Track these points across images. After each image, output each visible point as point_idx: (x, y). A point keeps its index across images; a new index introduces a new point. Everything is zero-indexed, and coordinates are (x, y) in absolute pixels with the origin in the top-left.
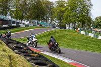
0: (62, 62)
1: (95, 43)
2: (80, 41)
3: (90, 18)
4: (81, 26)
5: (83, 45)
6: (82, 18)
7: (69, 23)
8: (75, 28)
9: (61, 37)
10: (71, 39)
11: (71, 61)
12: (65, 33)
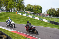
0: (7, 31)
1: (26, 19)
2: (18, 19)
3: (23, 5)
4: (18, 10)
5: (20, 21)
6: (19, 5)
7: (11, 8)
8: (15, 11)
9: (7, 16)
10: (13, 18)
11: (12, 31)
12: (9, 14)
